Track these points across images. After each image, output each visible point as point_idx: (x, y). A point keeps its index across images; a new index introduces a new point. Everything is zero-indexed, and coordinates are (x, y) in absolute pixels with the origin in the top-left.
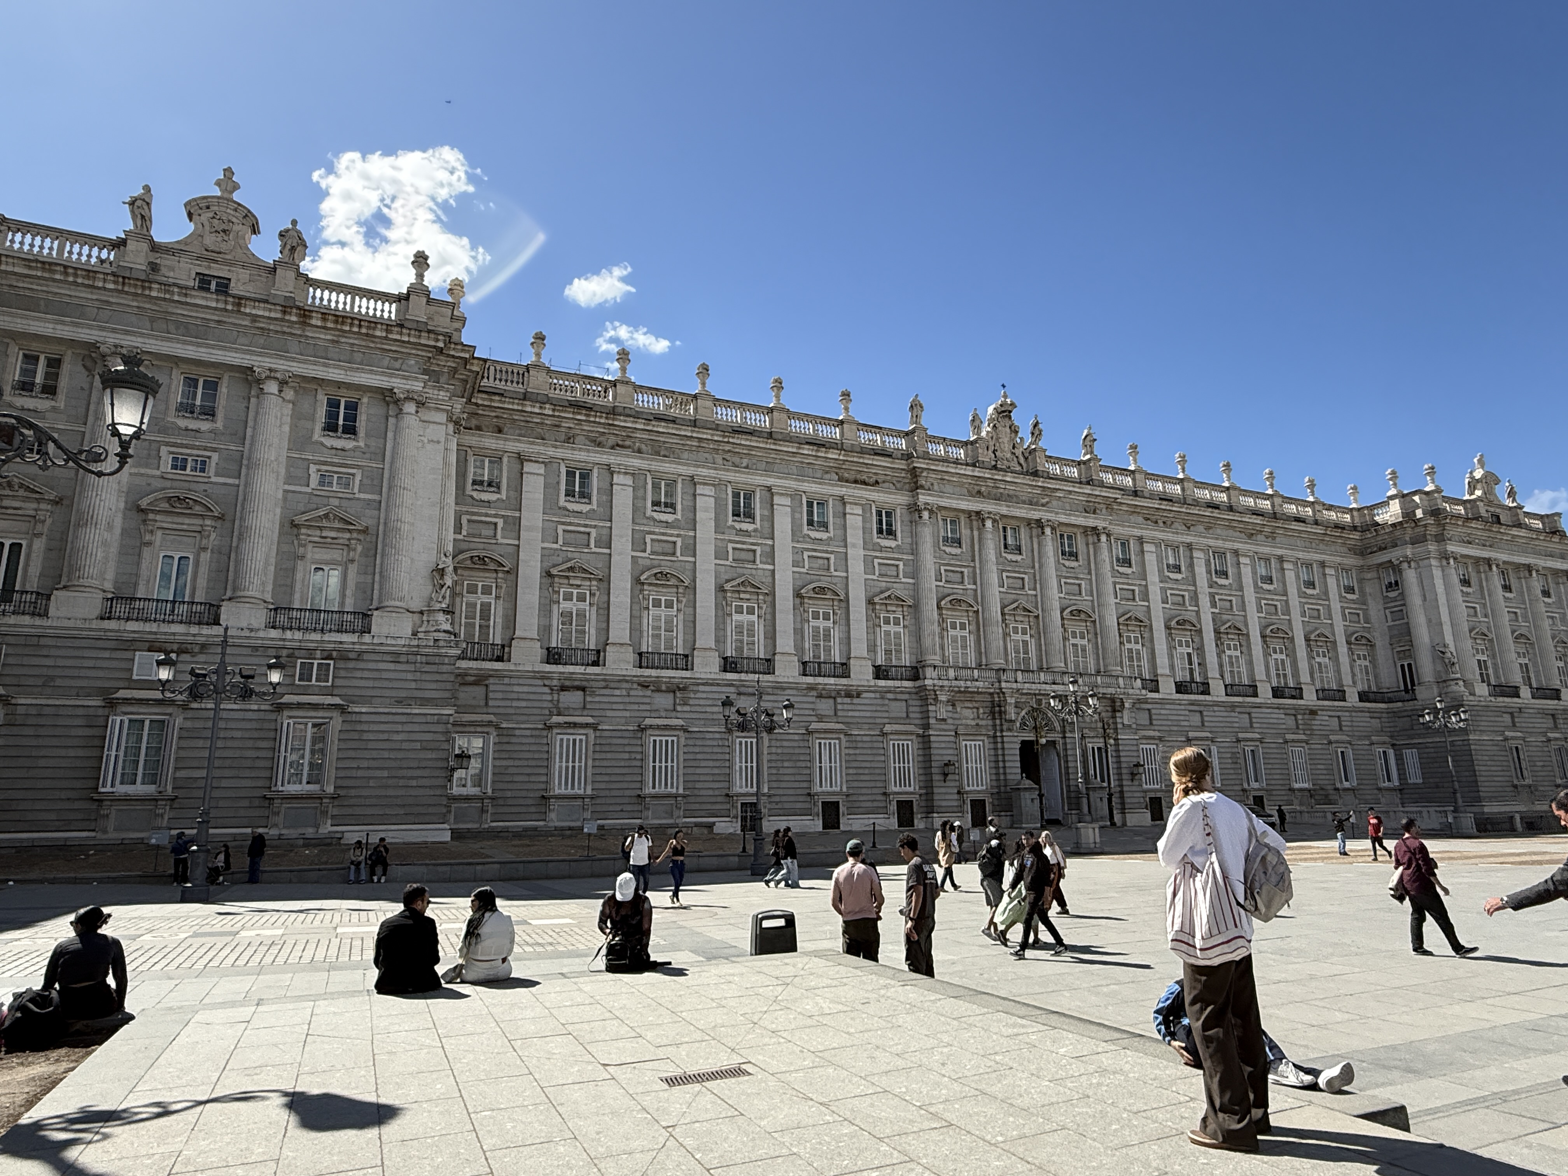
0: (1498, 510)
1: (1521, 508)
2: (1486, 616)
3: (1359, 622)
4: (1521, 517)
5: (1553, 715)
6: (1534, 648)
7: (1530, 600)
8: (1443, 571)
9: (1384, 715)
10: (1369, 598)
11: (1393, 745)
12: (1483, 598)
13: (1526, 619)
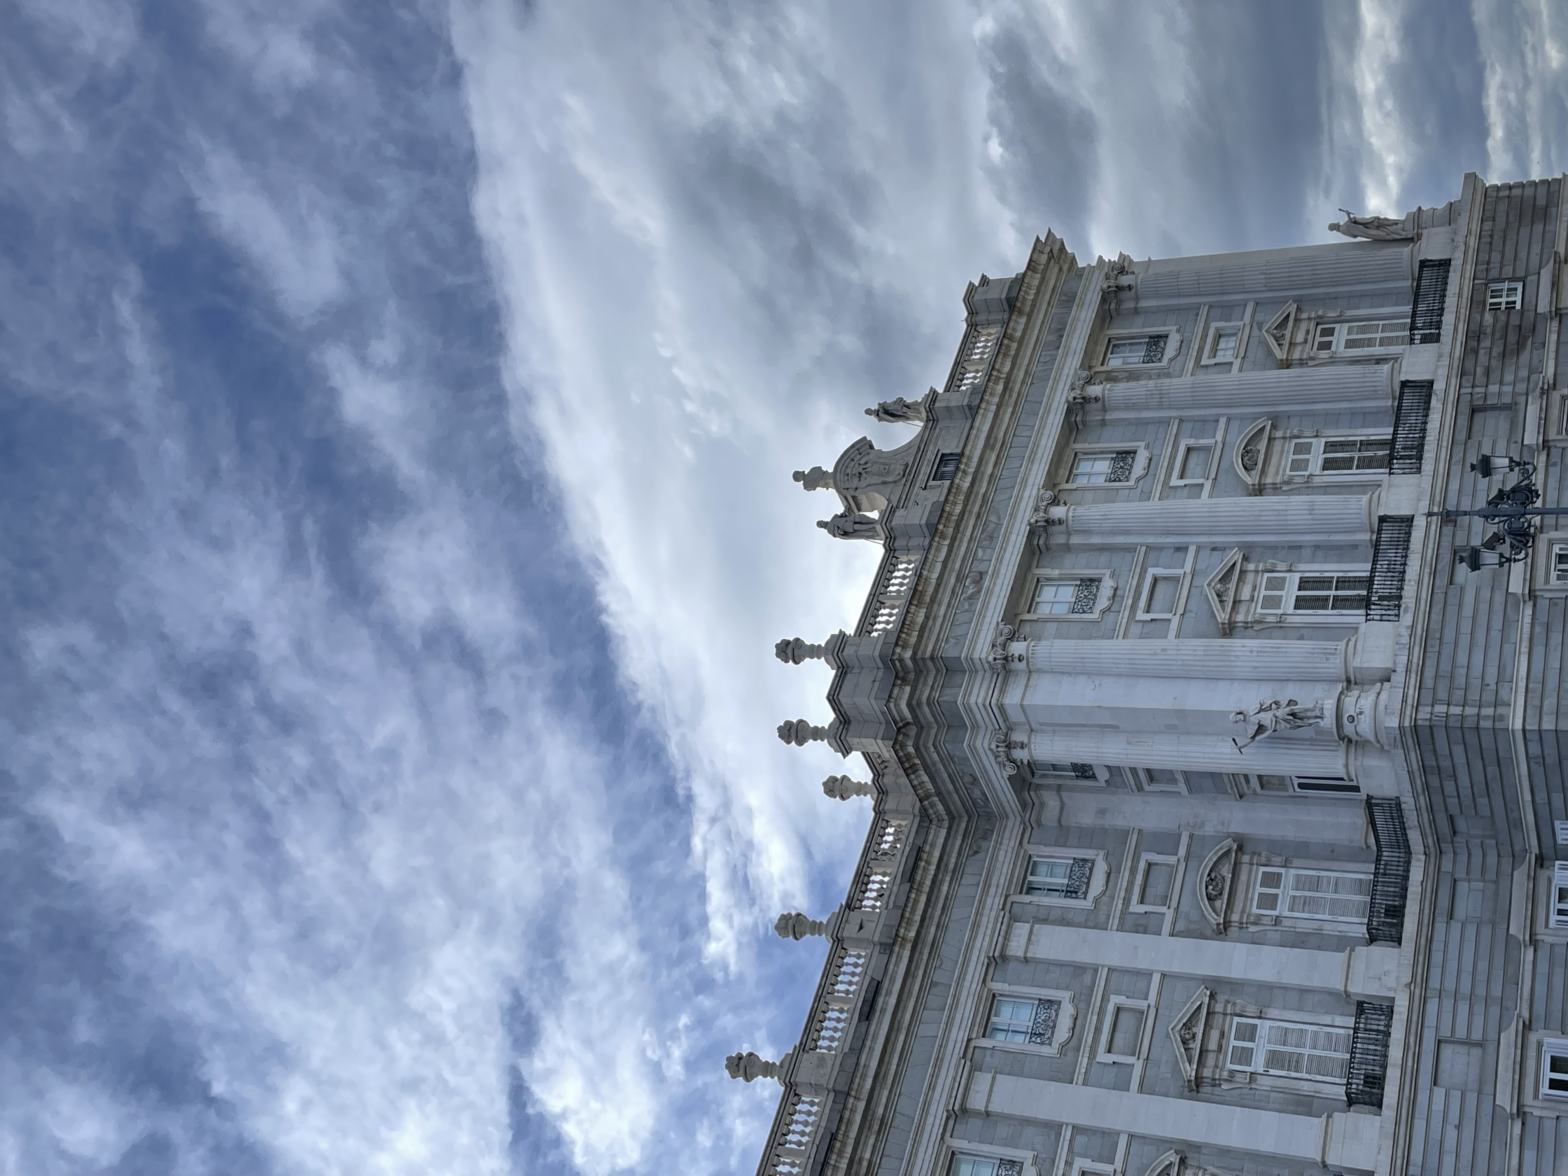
0: (930, 455)
1: (933, 396)
2: (1182, 549)
3: (1172, 869)
4: (956, 400)
5: (1474, 411)
6: (1289, 416)
7: (1160, 407)
8: (1040, 671)
9: (1447, 866)
10: (1108, 821)
11: (1541, 861)
12: (1131, 549)
13: (1206, 424)
